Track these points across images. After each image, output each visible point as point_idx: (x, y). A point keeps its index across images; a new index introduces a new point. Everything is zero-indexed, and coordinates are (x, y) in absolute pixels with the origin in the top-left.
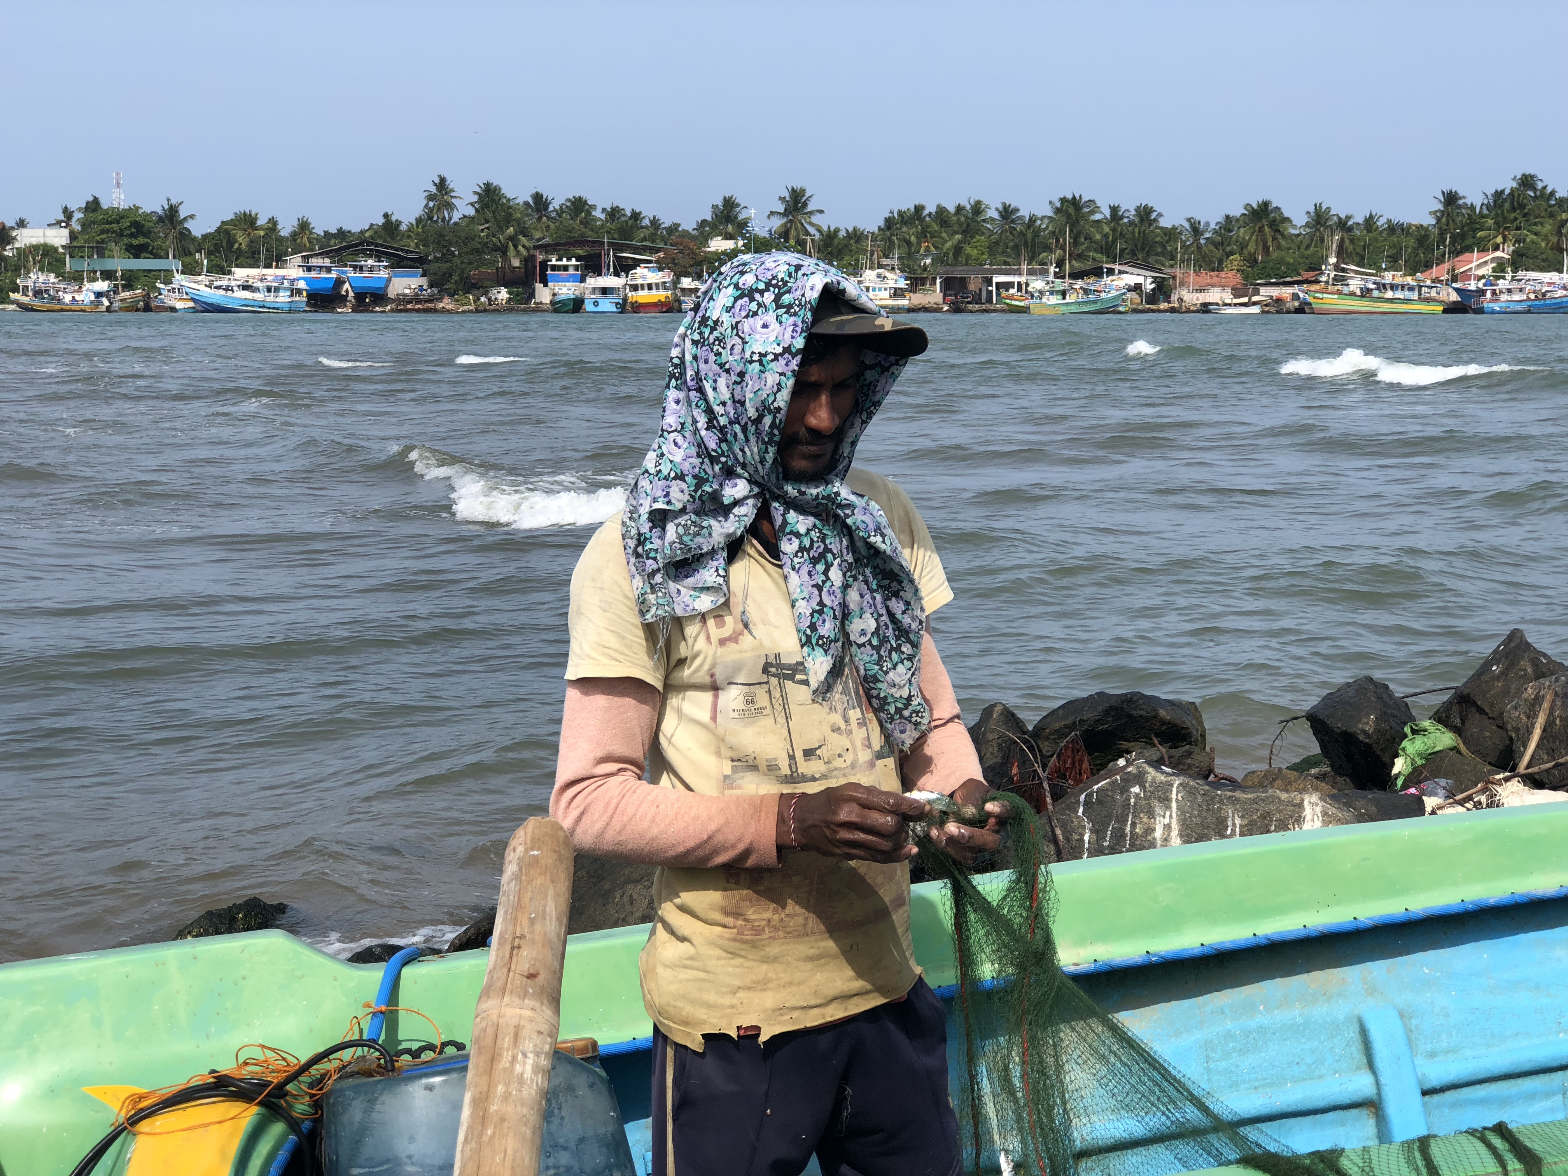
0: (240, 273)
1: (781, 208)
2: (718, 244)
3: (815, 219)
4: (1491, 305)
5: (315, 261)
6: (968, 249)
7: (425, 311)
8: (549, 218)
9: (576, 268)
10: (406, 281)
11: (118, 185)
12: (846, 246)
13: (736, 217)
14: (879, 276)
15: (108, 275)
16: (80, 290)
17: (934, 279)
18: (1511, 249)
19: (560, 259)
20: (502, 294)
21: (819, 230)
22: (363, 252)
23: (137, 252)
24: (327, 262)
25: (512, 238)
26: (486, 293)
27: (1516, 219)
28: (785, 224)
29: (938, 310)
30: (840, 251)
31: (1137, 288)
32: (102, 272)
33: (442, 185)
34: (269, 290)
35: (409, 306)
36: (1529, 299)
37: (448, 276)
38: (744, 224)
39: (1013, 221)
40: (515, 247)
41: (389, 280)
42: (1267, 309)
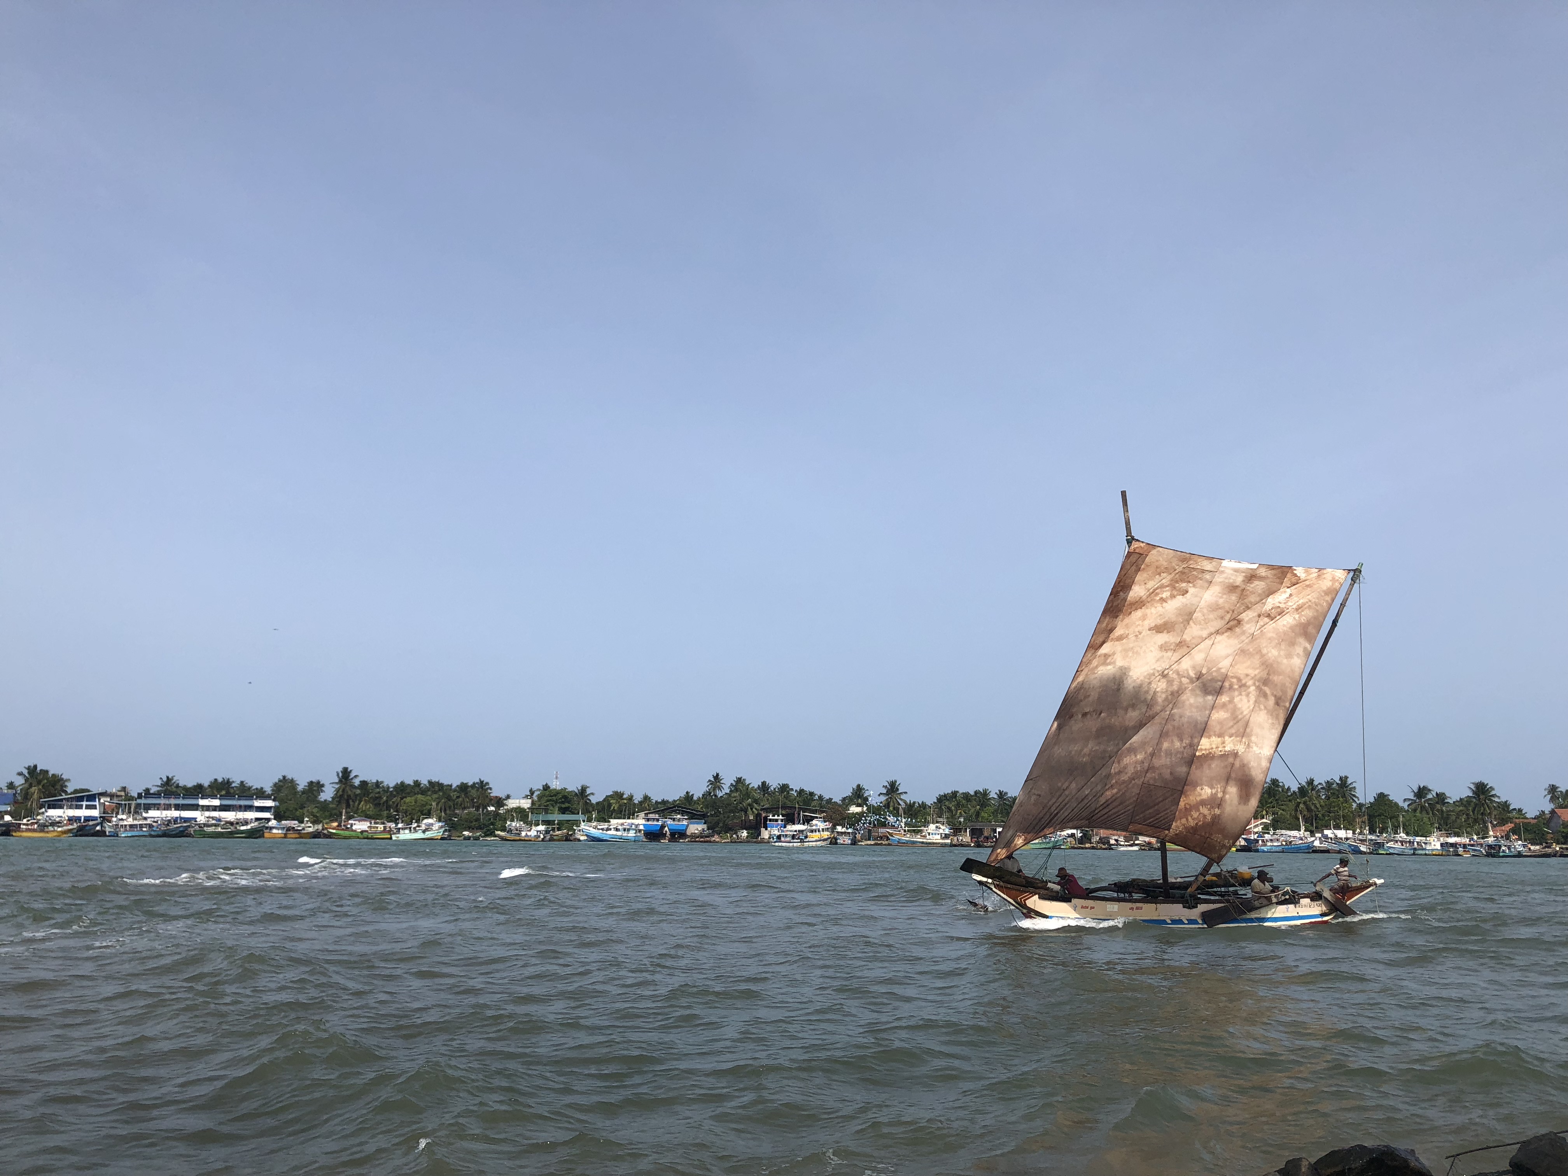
0: (614, 822)
1: (885, 791)
2: (854, 809)
3: (902, 797)
4: (1262, 848)
5: (651, 816)
6: (983, 814)
7: (705, 842)
8: (769, 794)
9: (782, 820)
10: (696, 826)
11: (557, 778)
12: (920, 811)
13: (863, 795)
14: (937, 827)
15: (546, 822)
16: (530, 831)
17: (966, 829)
18: (1271, 818)
19: (774, 816)
20: (745, 834)
21: (905, 802)
22: (675, 811)
23: (563, 811)
24: (657, 816)
25: (749, 805)
26: (736, 833)
27: (1272, 802)
28: (887, 800)
29: (969, 846)
30: (916, 814)
31: (1073, 835)
32: (543, 821)
33: (717, 777)
34: (625, 830)
35: (697, 839)
36: (1282, 845)
37: (717, 824)
38: (866, 799)
39: (1005, 799)
40: (752, 809)
41: (687, 826)
42: (1143, 848)
